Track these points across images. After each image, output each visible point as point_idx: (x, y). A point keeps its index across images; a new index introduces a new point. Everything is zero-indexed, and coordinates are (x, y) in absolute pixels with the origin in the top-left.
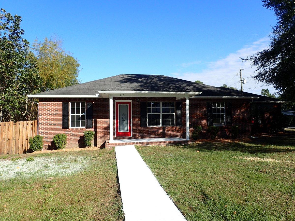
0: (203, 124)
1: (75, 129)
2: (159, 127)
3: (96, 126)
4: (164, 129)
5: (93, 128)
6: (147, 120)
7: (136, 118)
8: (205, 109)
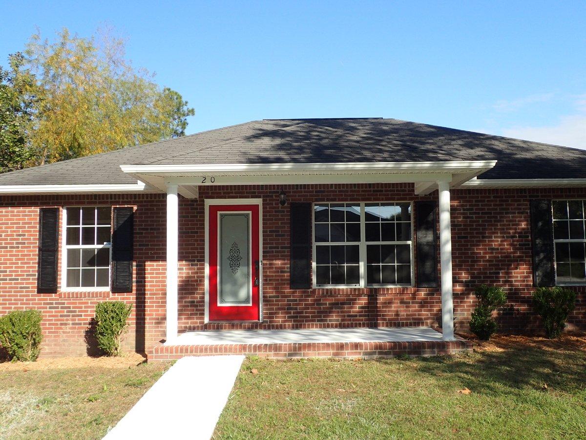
0: (516, 281)
1: (77, 293)
2: (355, 289)
3: (144, 286)
4: (373, 295)
5: (134, 292)
6: (314, 265)
7: (276, 259)
8: (523, 225)
